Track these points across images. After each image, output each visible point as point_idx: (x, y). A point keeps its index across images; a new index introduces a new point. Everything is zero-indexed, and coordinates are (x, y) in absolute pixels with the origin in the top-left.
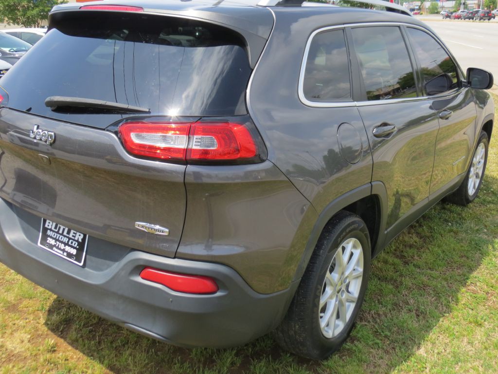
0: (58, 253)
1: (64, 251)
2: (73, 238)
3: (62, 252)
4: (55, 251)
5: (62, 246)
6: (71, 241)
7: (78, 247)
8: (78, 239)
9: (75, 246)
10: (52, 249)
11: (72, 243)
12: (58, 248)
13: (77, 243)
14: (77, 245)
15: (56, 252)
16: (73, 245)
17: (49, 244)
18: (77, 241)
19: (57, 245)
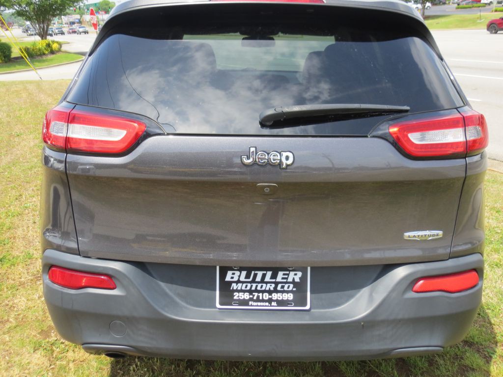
0: (260, 306)
1: (270, 301)
2: (285, 280)
3: (267, 304)
4: (254, 305)
5: (266, 296)
6: (280, 286)
7: (294, 289)
8: (294, 279)
9: (291, 288)
10: (248, 305)
11: (283, 287)
12: (258, 300)
13: (291, 286)
14: (294, 287)
15: (256, 306)
16: (286, 288)
17: (239, 300)
18: (293, 282)
19: (255, 298)
